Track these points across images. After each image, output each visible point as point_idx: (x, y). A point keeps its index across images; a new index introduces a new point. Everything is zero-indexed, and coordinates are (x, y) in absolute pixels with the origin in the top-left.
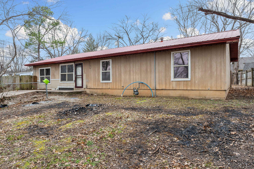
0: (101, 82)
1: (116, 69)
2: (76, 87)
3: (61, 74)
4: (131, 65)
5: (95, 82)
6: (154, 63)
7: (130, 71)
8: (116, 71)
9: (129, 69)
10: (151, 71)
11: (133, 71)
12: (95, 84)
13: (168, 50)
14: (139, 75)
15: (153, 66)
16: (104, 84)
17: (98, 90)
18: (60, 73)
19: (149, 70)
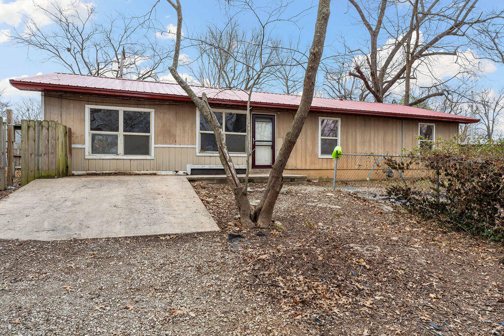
0: (320, 156)
1: (347, 137)
2: (254, 166)
3: (202, 134)
4: (372, 132)
5: (306, 156)
6: (401, 133)
7: (370, 141)
8: (347, 140)
9: (368, 137)
10: (396, 144)
11: (374, 143)
12: (306, 161)
13: (415, 119)
14: (383, 149)
15: (399, 138)
16: (325, 160)
17: (312, 173)
18: (198, 131)
19: (394, 142)
